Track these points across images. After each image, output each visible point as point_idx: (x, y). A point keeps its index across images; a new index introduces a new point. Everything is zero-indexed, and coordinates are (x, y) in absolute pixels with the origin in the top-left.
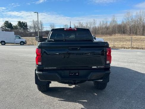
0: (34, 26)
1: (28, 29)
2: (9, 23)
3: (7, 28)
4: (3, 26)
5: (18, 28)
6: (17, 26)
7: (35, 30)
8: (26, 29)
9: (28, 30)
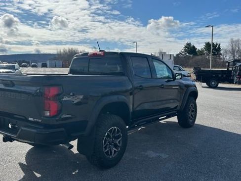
0: (233, 49)
1: (221, 54)
2: (192, 46)
3: (187, 54)
4: (183, 51)
5: (204, 54)
6: (203, 51)
7: (234, 56)
8: (218, 54)
9: (221, 57)
